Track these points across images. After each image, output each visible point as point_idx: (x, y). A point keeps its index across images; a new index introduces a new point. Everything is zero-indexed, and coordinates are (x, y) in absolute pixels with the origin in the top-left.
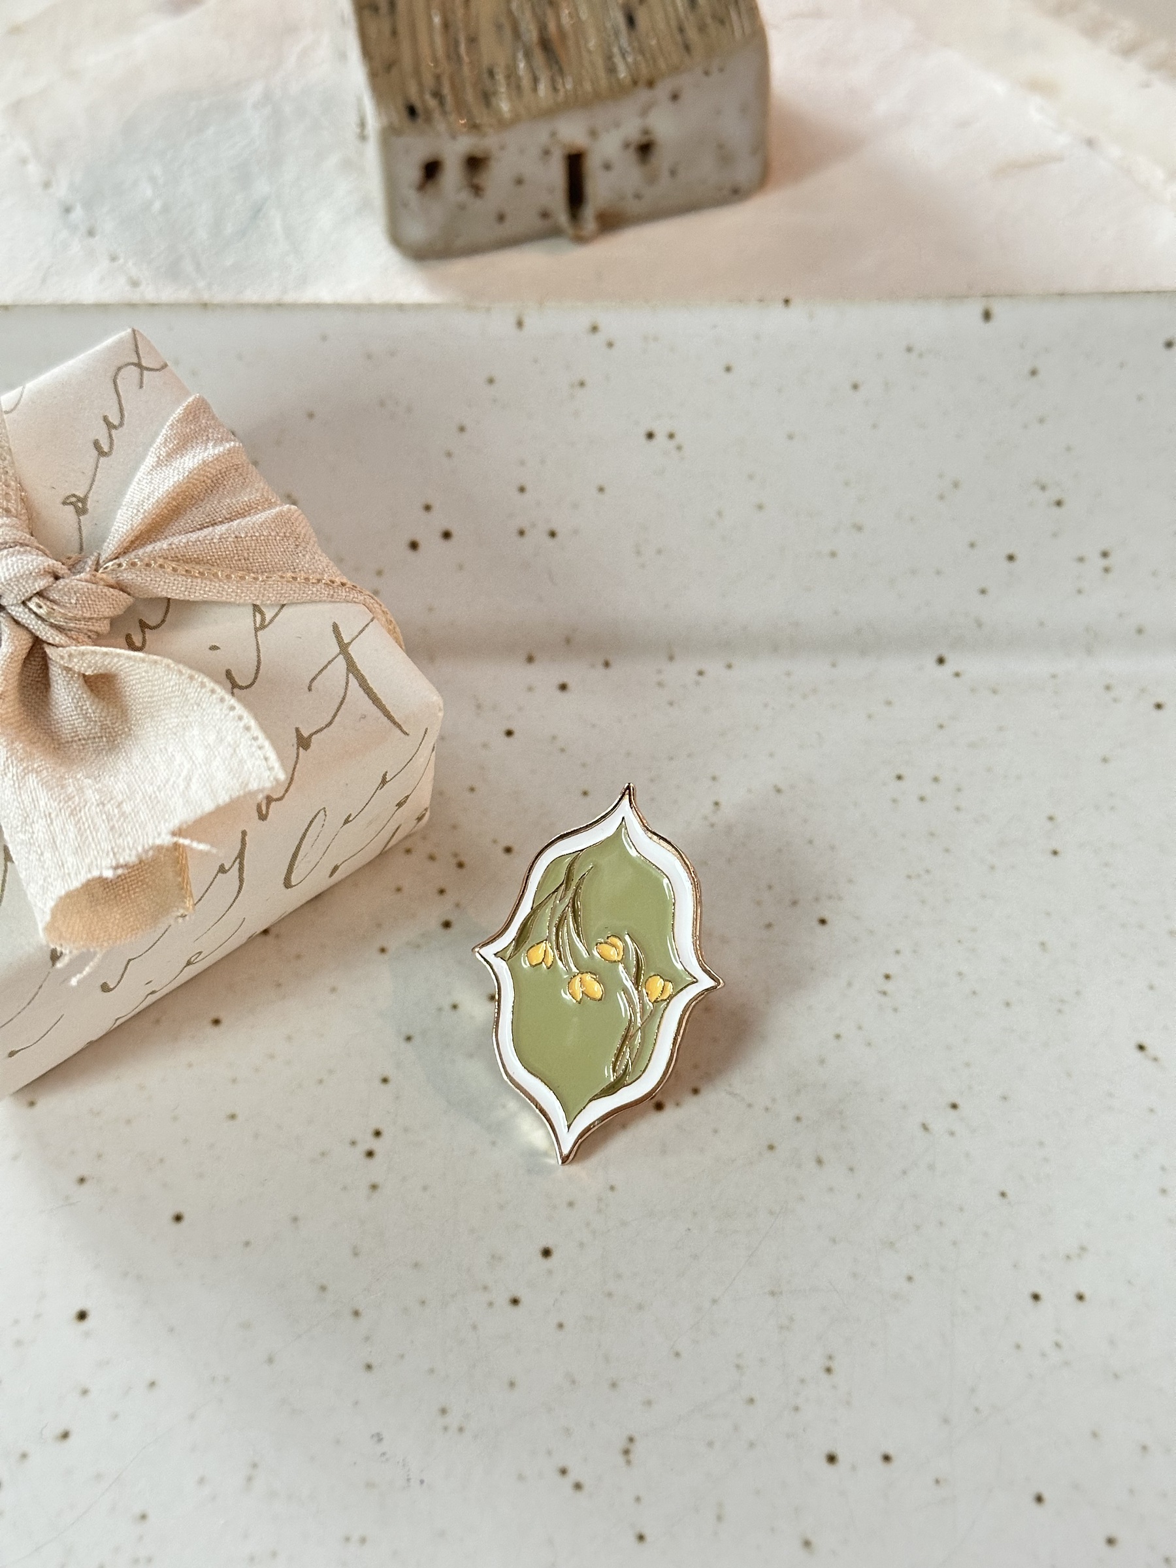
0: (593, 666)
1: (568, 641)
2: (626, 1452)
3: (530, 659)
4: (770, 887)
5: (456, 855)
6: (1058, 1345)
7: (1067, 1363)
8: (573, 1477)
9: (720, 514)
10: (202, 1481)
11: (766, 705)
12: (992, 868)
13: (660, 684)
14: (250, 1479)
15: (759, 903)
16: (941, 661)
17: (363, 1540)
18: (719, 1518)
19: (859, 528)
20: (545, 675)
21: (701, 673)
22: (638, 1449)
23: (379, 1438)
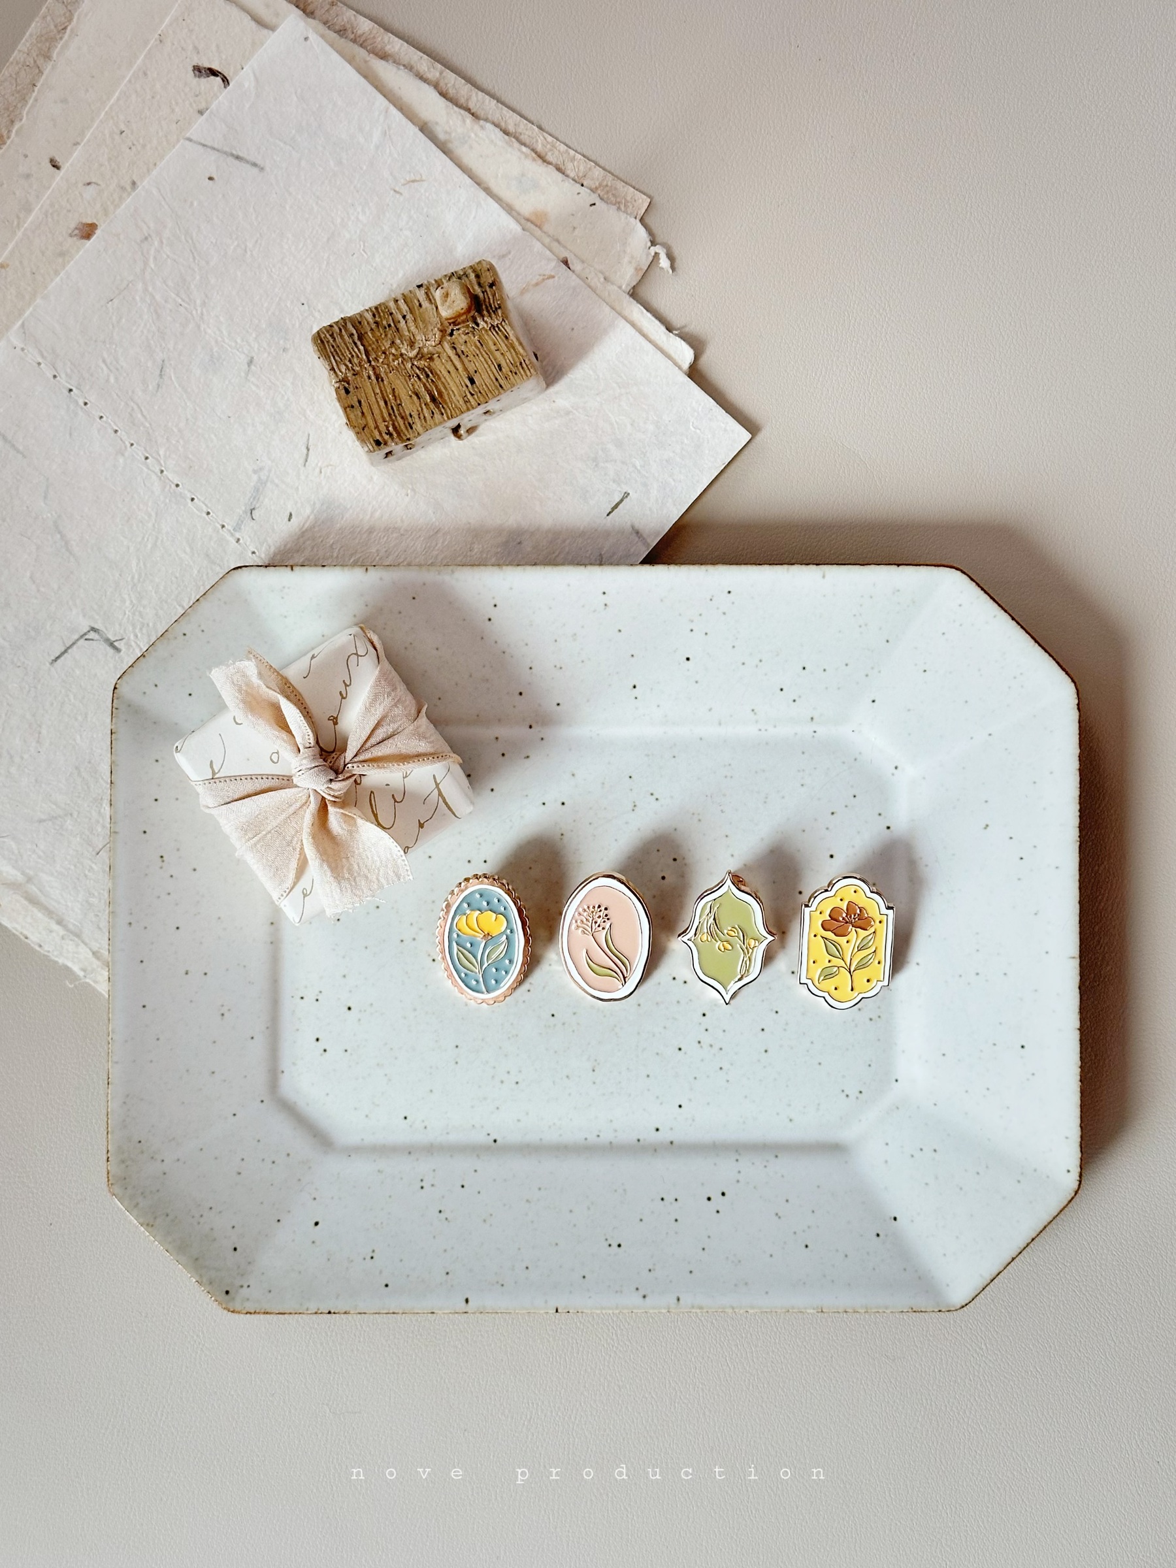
0: (645, 1140)
1: (655, 1150)
2: (635, 806)
3: (672, 1143)
4: (573, 1031)
5: (701, 1047)
6: (480, 844)
7: (477, 837)
8: (654, 798)
9: (589, 1208)
10: (783, 797)
11: (571, 1120)
12: (483, 1040)
13: (616, 1131)
14: (767, 798)
15: (578, 1024)
16: (495, 1141)
17: (726, 777)
18: (603, 784)
19: (527, 1201)
20: (665, 1136)
21: (598, 1136)
22: (631, 806)
23: (722, 811)
